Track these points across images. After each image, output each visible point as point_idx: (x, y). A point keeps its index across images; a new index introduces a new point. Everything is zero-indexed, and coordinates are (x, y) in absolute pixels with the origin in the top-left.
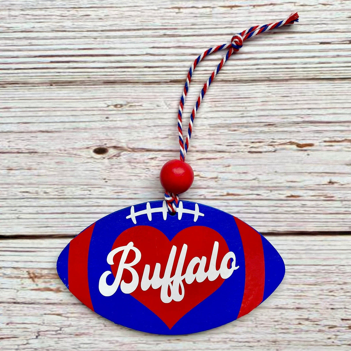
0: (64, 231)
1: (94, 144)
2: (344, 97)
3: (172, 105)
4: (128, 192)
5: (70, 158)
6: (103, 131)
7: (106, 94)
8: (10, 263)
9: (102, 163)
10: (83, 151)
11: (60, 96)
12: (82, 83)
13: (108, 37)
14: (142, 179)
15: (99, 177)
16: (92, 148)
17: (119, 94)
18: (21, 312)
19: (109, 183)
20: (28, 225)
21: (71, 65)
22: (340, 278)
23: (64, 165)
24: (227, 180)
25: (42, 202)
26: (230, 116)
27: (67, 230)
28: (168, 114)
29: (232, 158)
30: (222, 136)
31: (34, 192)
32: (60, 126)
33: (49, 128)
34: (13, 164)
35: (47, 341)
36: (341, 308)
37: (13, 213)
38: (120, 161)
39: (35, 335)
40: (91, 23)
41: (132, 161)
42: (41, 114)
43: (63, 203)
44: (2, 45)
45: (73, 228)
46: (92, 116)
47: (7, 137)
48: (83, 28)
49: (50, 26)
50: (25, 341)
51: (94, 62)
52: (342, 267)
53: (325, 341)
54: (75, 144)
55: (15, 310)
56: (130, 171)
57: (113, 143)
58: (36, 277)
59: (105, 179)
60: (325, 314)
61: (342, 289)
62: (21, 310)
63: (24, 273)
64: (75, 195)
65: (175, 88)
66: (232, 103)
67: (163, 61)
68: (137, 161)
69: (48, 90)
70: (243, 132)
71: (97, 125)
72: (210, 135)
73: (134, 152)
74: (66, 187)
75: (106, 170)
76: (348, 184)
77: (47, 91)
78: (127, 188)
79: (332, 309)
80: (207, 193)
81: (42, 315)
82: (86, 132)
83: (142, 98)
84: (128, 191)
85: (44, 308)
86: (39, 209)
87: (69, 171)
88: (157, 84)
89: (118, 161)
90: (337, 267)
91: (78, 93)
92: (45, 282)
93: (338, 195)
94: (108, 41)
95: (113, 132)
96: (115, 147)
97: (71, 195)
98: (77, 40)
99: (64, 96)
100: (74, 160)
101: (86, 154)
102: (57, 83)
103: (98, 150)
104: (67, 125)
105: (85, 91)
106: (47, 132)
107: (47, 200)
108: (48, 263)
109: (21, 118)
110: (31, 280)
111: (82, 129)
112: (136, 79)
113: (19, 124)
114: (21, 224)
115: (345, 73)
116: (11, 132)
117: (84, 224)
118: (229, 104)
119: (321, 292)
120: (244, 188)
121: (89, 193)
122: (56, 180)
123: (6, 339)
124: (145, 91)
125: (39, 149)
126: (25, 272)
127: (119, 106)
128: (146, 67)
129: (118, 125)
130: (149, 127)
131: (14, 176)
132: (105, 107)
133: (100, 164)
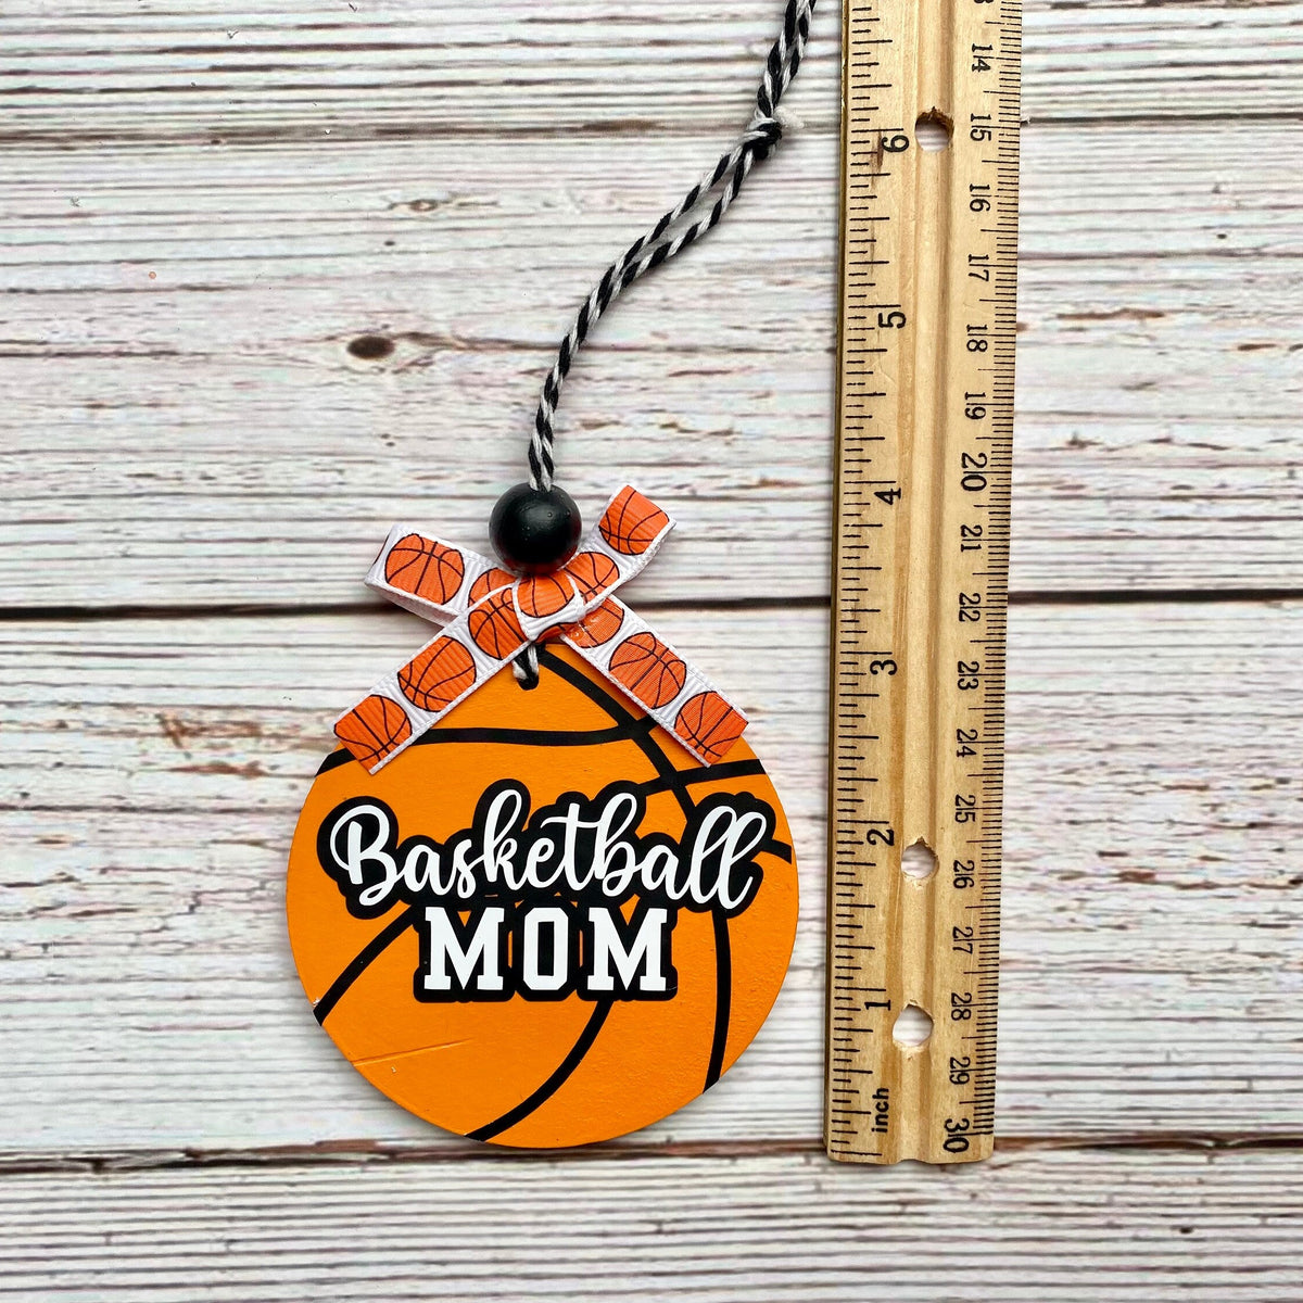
0: (267, 594)
1: (350, 325)
2: (1123, 178)
3: (592, 201)
4: (458, 476)
5: (278, 372)
6: (373, 286)
7: (386, 168)
8: (103, 690)
9: (376, 387)
10: (316, 349)
11: (241, 177)
12: (312, 133)
14: (500, 436)
15: (369, 429)
16: (343, 338)
17: (422, 168)
18: (142, 836)
19: (400, 446)
20: (155, 576)
21: (275, 77)
22: (1098, 733)
23: (258, 391)
24: (761, 438)
25: (196, 507)
26: (772, 237)
27: (276, 590)
28: (579, 231)
29: (779, 368)
30: (745, 300)
31: (171, 476)
32: (243, 270)
33: (210, 276)
34: (104, 390)
35: (222, 920)
36: (1099, 821)
37: (109, 541)
38: (431, 381)
39: (185, 903)
41: (469, 381)
42: (184, 232)
43: (259, 506)
44: (58, 13)
45: (291, 585)
46: (342, 238)
47: (82, 306)
50: (156, 920)
51: (347, 67)
52: (1103, 698)
53: (1048, 916)
54: (292, 326)
55: (125, 831)
56: (464, 411)
57: (410, 322)
58: (184, 731)
59: (385, 436)
60: (1049, 838)
61: (1103, 764)
62: (142, 831)
63: (146, 721)
64: (295, 486)
65: (599, 148)
66: (776, 196)
67: (562, 62)
68: (485, 378)
69: (205, 156)
70: (813, 288)
71: (361, 265)
72: (709, 296)
73: (473, 353)
74: (265, 459)
75: (387, 407)
76: (1129, 447)
77: (205, 159)
78: (452, 465)
79: (1072, 822)
80: (699, 481)
81: (205, 845)
82: (326, 288)
83: (497, 181)
84: (458, 472)
85: (212, 824)
86: (187, 528)
87: (275, 409)
88: (542, 134)
89: (426, 380)
90: (1089, 700)
91: (300, 167)
92: (213, 747)
93: (1096, 480)
95: (409, 286)
96: (415, 337)
97: (286, 486)
99: (258, 177)
100: (289, 377)
101: (326, 359)
102: (234, 136)
103: (361, 345)
104: (267, 267)
105: (319, 161)
106: (206, 288)
107: (211, 501)
108: (220, 691)
109: (124, 247)
110: (169, 740)
111: (311, 279)
112: (478, 121)
113: (119, 265)
114: (133, 572)
115: (1127, 101)
116: (94, 290)
117: (325, 574)
118: (768, 198)
119: (1038, 774)
120: (813, 462)
121: (340, 479)
122: (236, 438)
123: (99, 916)
124: (505, 158)
125: (180, 342)
126: (151, 716)
127: (426, 206)
128: (509, 82)
129: (424, 267)
130: (522, 271)
131: (110, 427)
132: (383, 210)
133: (369, 388)
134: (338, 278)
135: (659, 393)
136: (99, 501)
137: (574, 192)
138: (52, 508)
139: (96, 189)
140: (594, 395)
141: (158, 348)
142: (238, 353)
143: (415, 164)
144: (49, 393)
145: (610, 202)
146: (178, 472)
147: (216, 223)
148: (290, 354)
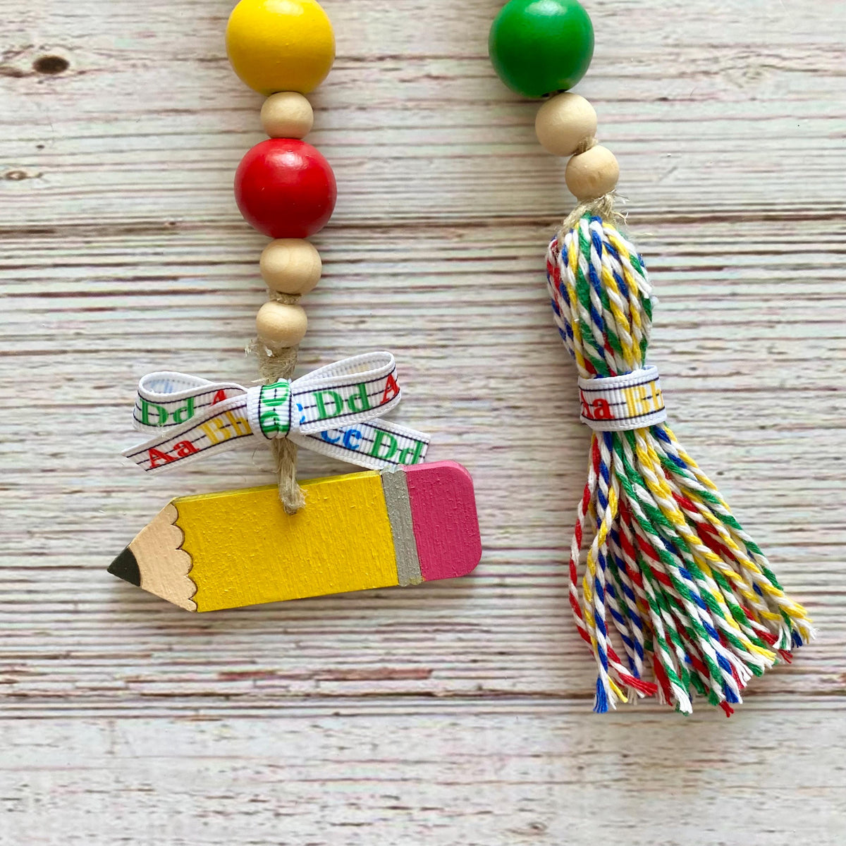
1: (67, 84)
5: (122, 47)
6: (50, 114)
7: (46, 204)
9: (45, 34)
10: (93, 64)
11: (153, 197)
12: (102, 230)
13: (50, 338)
16: (72, 73)
17: (18, 205)
21: (130, 272)
23: (135, 30)
32: (150, 126)
33: (174, 121)
38: (4, 40)
40: (91, 371)
46: (77, 151)
48: (110, 359)
49: (182, 364)
51: (78, 280)
54: (112, 83)
57: (22, 86)
69: (182, 213)
71: (62, 130)
75: (37, 18)
77: (180, 210)
82: (88, 112)
87: (122, 15)
89: (7, 40)
91: (110, 205)
94: (48, 328)
95: (23, 113)
96: (18, 74)
98: (120, 331)
99: (142, 197)
100: (112, 42)
101: (85, 57)
102: (160, 229)
103: (58, 68)
104: (132, 128)
105: (96, 210)
106: (177, 111)
111: (98, 119)
127: (14, 176)
129: (14, 129)
132: (47, 172)
133: (51, 34)
134: (78, 120)
141: (212, 64)
142: (153, 60)
143: (23, 208)
147: (170, 162)
148: (112, 60)
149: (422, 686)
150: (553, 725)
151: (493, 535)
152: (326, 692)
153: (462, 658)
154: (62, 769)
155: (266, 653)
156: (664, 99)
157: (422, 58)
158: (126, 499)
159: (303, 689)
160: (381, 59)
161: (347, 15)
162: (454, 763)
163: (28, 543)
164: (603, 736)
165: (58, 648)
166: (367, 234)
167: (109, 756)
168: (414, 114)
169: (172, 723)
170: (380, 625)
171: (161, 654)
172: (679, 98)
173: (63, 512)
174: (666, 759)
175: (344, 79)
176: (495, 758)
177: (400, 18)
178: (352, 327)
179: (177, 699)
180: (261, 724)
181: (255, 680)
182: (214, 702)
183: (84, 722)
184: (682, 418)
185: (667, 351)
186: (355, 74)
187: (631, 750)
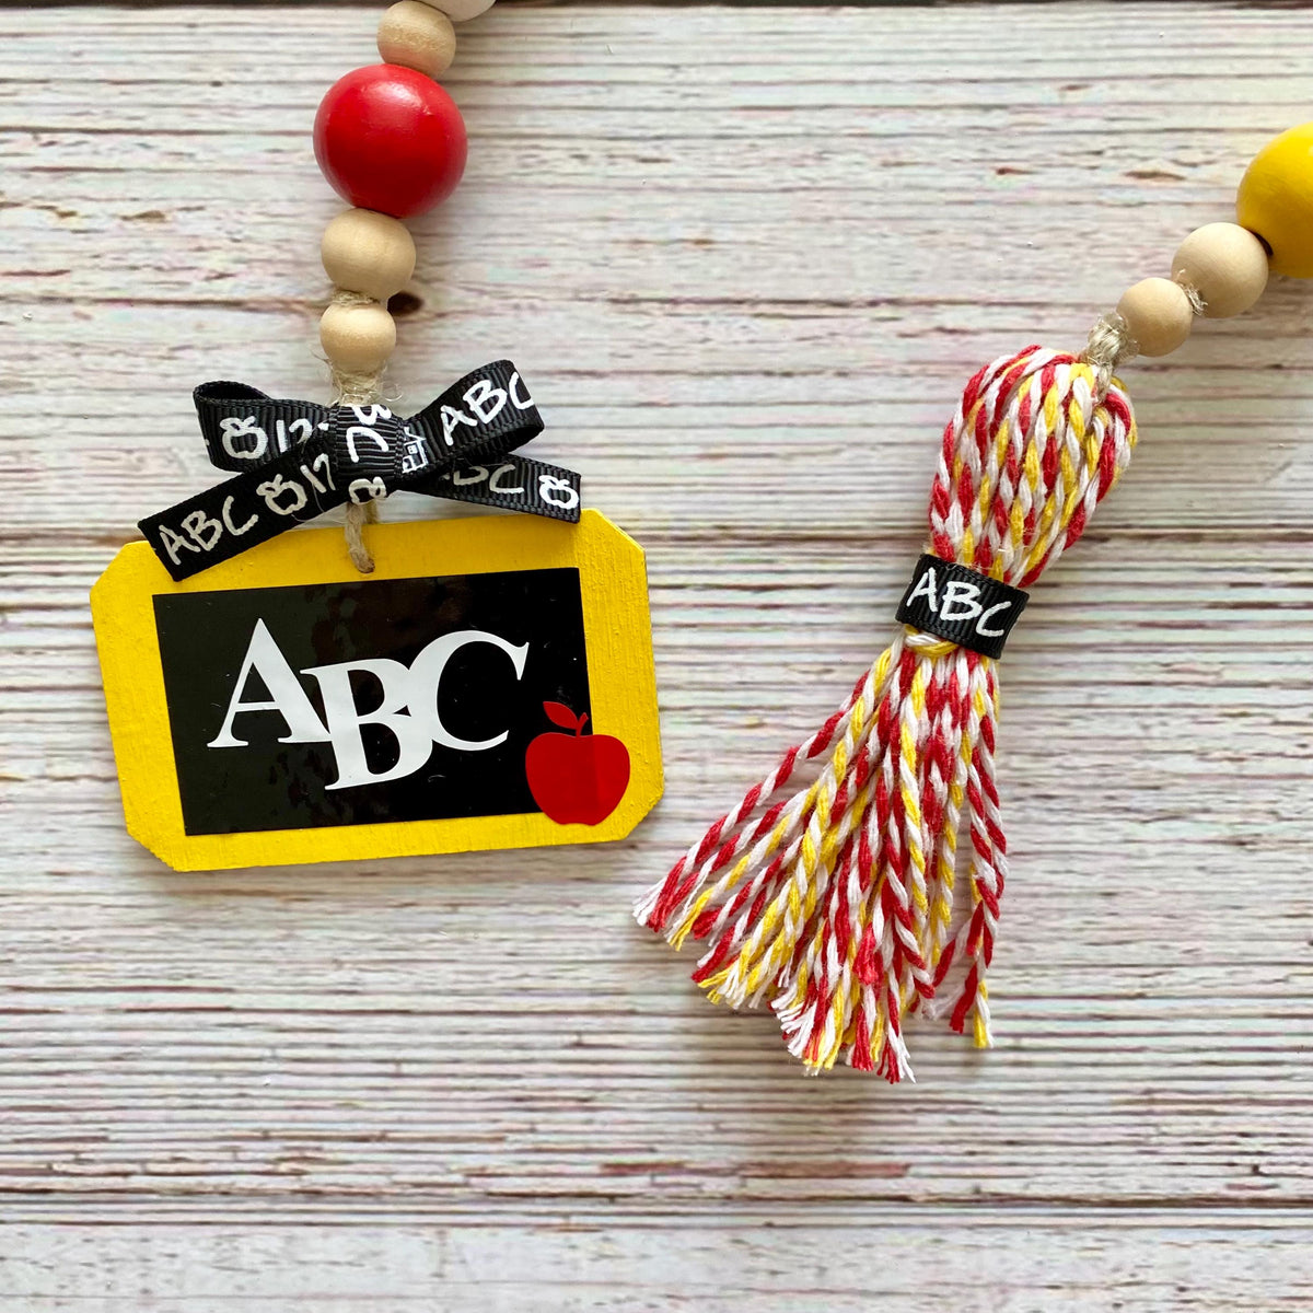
135: (81, 252)
136: (701, 132)
137: (179, 472)
138: (757, 124)
139: (695, 484)
140: (151, 251)
141: (630, 307)
142: (544, 300)
144: (754, 258)
145: (140, 460)
146: (612, 164)
148: (486, 298)
149: (895, 1187)
150: (1079, 1244)
151: (1007, 977)
152: (756, 1193)
153: (953, 1148)
154: (369, 1297)
155: (671, 1137)
156: (1278, 367)
157: (931, 303)
158: (479, 915)
159: (722, 1189)
160: (873, 304)
161: (827, 241)
162: (936, 1296)
163: (334, 977)
164: (1152, 1261)
165: (369, 1126)
166: (841, 548)
167: (436, 1279)
168: (919, 383)
169: (530, 1234)
170: (838, 1102)
171: (518, 1137)
172: (1298, 365)
173: (386, 932)
174: (1241, 1295)
175: (817, 333)
176: (995, 1290)
177: (902, 246)
178: (812, 678)
179: (538, 1200)
180: (658, 1238)
181: (653, 1176)
182: (593, 1205)
183: (401, 1232)
184: (1285, 814)
185: (1267, 720)
186: (834, 325)
187: (1191, 1282)
